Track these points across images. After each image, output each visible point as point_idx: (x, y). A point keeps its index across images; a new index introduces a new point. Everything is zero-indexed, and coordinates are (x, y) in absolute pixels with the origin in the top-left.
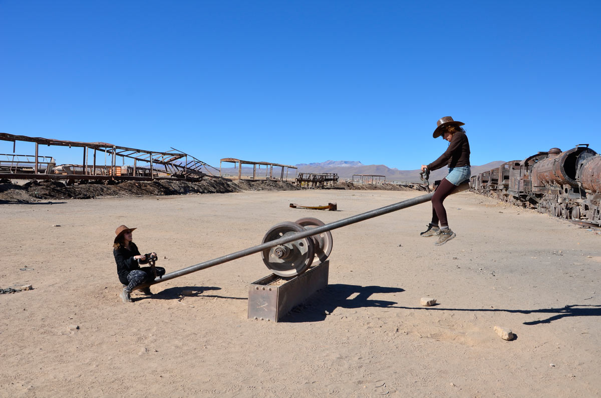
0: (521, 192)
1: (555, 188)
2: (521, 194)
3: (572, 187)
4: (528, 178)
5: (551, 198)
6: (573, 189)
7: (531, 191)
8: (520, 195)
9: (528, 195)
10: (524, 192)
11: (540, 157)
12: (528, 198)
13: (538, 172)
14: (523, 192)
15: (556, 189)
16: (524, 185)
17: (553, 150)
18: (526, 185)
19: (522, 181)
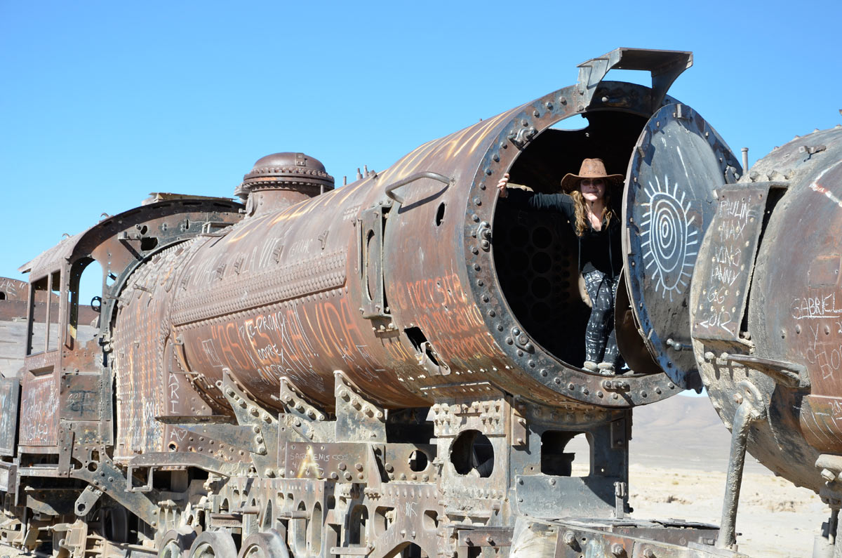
0: (28, 460)
1: (343, 429)
2: (35, 471)
3: (530, 426)
4: (90, 365)
5: (283, 507)
6: (536, 441)
7: (110, 451)
8: (25, 480)
9: (91, 477)
10: (65, 461)
11: (167, 222)
12: (87, 498)
13: (181, 316)
14: (53, 459)
15: (352, 439)
16: (63, 413)
17: (279, 163)
18: (77, 409)
19: (50, 382)
